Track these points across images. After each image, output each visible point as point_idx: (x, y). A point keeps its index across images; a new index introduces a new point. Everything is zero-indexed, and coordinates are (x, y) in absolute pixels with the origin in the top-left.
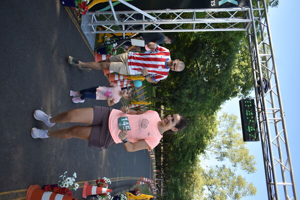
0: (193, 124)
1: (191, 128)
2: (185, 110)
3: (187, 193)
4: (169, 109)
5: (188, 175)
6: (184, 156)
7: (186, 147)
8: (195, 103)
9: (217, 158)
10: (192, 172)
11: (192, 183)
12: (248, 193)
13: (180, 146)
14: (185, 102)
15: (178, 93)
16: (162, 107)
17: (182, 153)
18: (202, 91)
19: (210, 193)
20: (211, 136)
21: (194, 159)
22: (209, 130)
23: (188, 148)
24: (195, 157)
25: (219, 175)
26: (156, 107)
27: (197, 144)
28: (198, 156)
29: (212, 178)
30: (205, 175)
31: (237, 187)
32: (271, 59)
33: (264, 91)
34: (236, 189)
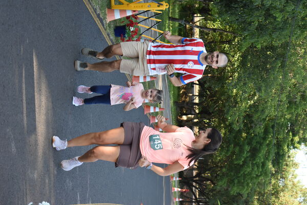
0: (283, 66)
1: (276, 79)
2: (261, 28)
4: (217, 25)
6: (254, 152)
7: (260, 129)
10: (276, 194)
13: (245, 125)
14: (263, 5)
16: (198, 19)
17: (249, 144)
21: (279, 159)
23: (266, 132)
24: (283, 155)
26: (181, 18)
27: (290, 120)
28: (292, 151)
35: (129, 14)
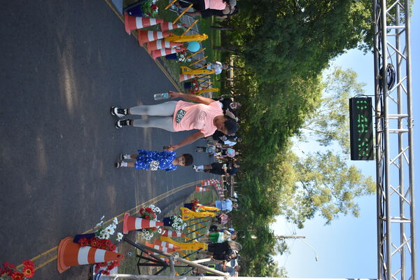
0: (283, 91)
3: (270, 193)
5: (273, 167)
6: (267, 140)
7: (270, 126)
8: (287, 62)
9: (320, 141)
10: (280, 163)
11: (279, 179)
12: (363, 191)
13: (261, 123)
14: (271, 61)
15: (258, 46)
17: (264, 134)
18: (299, 43)
19: (306, 192)
20: (311, 107)
21: (282, 143)
22: (309, 99)
23: (274, 127)
24: (284, 140)
25: (321, 166)
27: (288, 120)
28: (289, 138)
29: (310, 171)
30: (299, 166)
31: (348, 183)
32: (404, 32)
33: (387, 86)
34: (346, 187)
35: (193, 77)
